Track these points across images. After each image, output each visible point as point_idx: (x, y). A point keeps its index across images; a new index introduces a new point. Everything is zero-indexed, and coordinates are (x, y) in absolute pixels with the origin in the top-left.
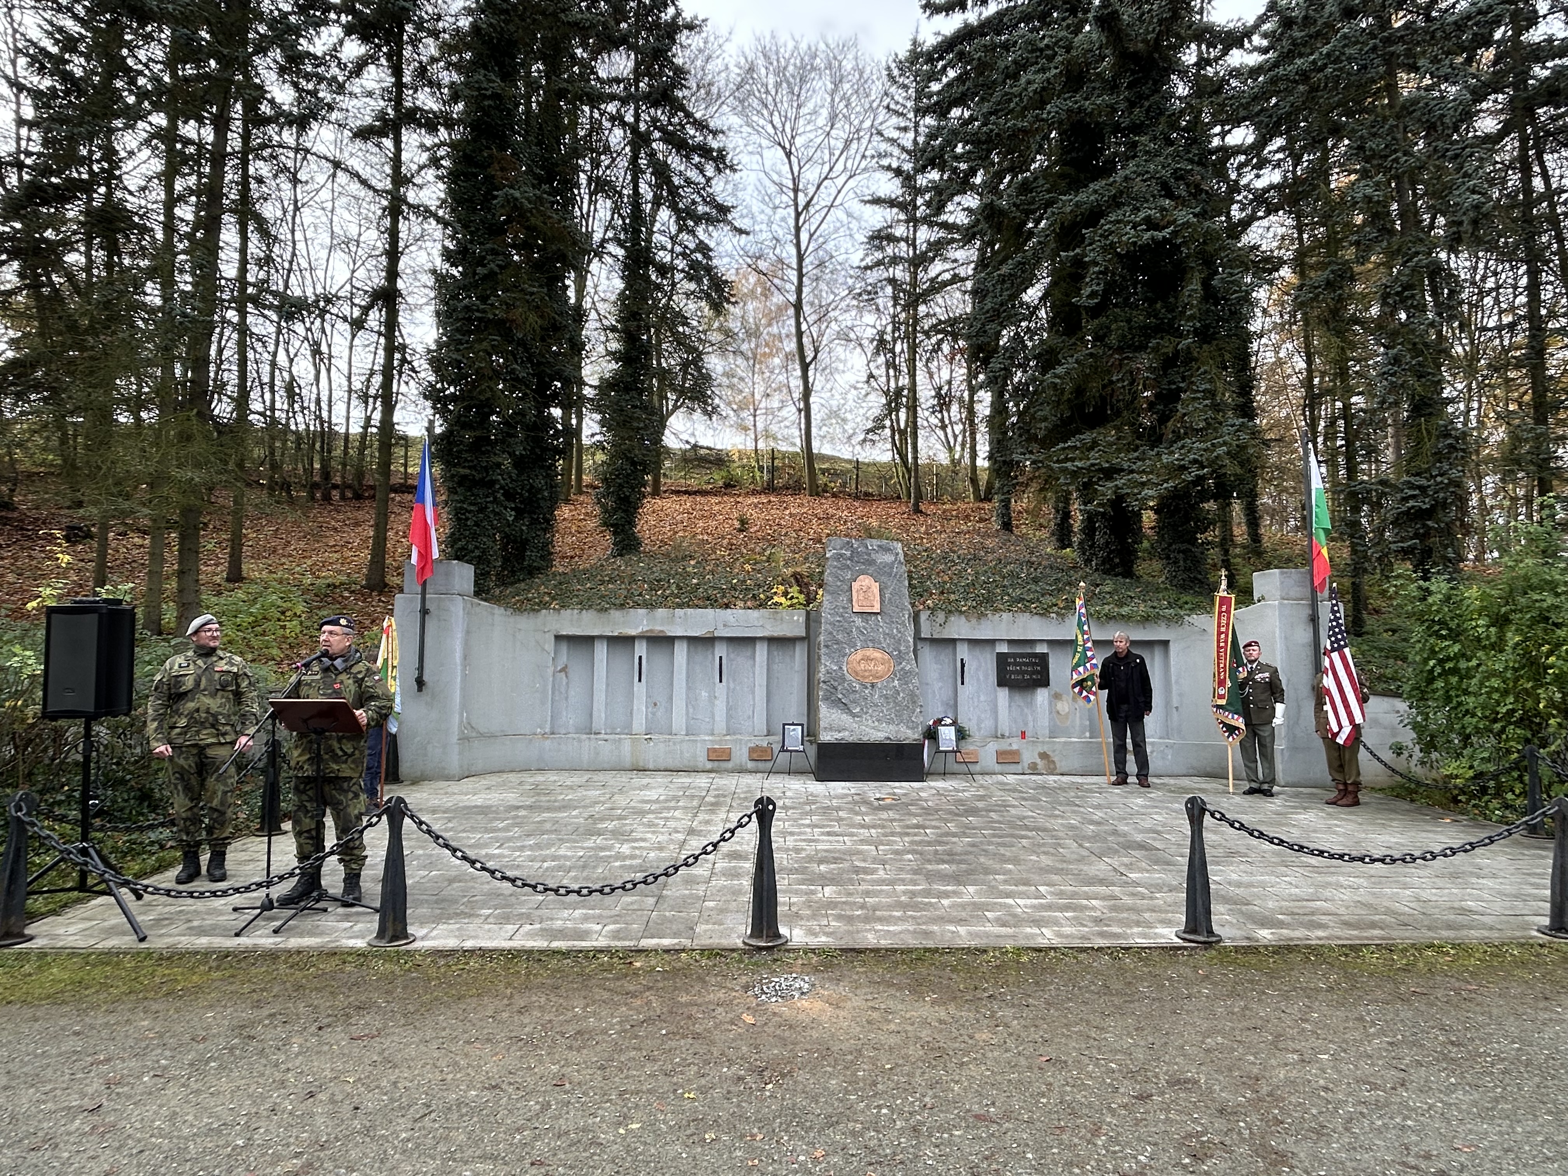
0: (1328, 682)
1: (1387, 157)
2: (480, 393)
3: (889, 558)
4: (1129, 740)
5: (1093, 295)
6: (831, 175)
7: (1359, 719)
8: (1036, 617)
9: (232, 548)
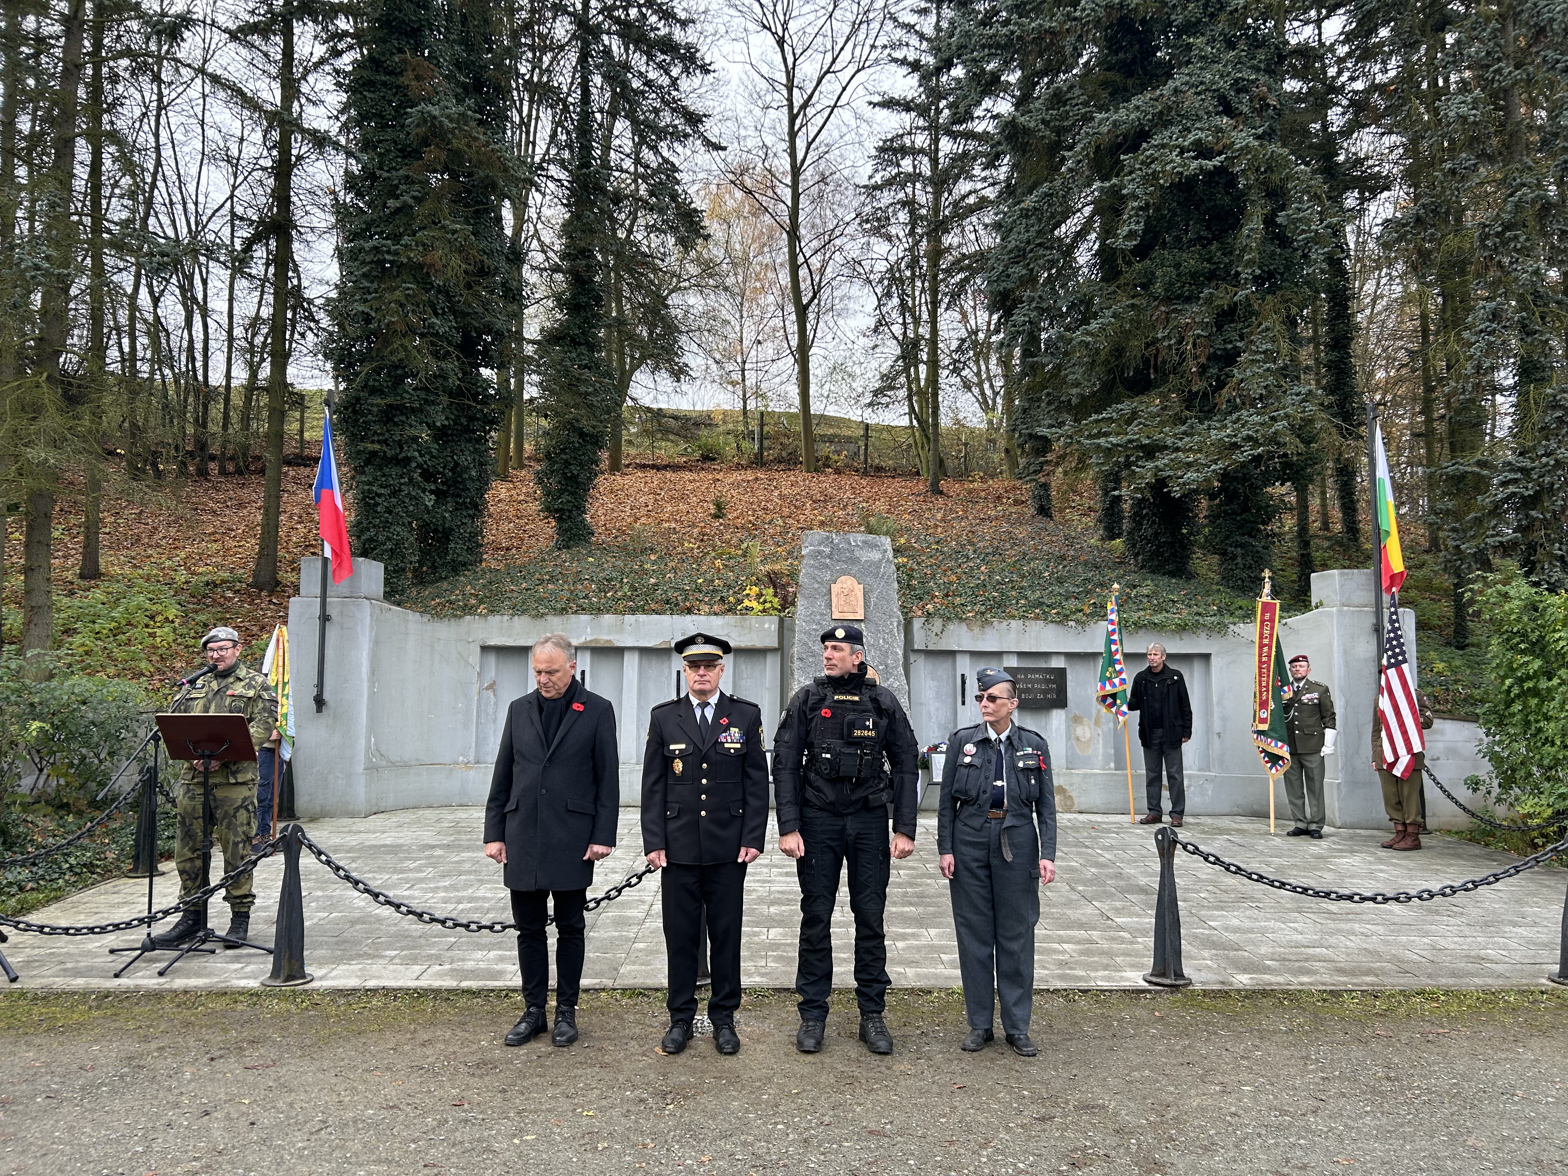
0: (1385, 703)
1: (1488, 66)
2: (391, 353)
3: (876, 556)
4: (1164, 773)
5: (1131, 235)
6: (837, 67)
7: (1417, 748)
8: (1051, 626)
9: (87, 537)
